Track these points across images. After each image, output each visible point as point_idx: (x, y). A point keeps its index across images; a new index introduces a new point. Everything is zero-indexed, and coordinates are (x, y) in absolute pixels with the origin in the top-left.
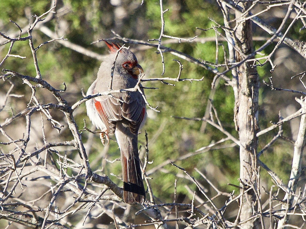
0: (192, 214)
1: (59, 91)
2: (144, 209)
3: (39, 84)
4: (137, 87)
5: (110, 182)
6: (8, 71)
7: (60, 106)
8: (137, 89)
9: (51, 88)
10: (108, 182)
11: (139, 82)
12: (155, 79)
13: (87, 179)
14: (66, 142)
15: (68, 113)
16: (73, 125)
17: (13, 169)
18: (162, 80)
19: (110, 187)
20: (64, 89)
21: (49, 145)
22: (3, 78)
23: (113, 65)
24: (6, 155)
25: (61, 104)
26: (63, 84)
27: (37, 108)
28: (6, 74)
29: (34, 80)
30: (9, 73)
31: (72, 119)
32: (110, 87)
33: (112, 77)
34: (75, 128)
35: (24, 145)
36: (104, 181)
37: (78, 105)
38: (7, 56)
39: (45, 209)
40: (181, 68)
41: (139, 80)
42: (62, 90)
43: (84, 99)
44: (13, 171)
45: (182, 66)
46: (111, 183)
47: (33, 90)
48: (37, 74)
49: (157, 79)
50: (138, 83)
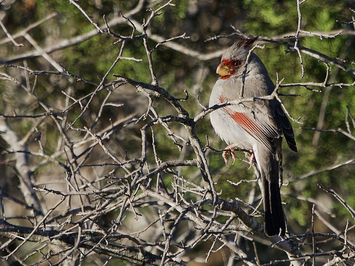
0: (345, 246)
1: (179, 100)
2: (282, 241)
3: (155, 92)
4: (274, 94)
5: (238, 209)
6: (119, 76)
7: (180, 118)
8: (275, 97)
9: (169, 97)
10: (237, 209)
11: (277, 88)
12: (296, 84)
13: (216, 206)
14: (187, 161)
15: (189, 127)
16: (196, 141)
17: (128, 195)
18: (305, 86)
19: (239, 215)
20: (185, 98)
21: (167, 165)
22: (113, 85)
23: (245, 69)
24: (121, 179)
25: (181, 116)
26: (185, 91)
27: (154, 121)
28: (117, 80)
29: (150, 87)
30: (120, 79)
31: (194, 134)
32: (241, 94)
33: (244, 82)
34: (198, 144)
35: (141, 166)
36: (231, 208)
37: (201, 117)
38: (118, 58)
39: (164, 243)
40: (329, 70)
41: (278, 86)
42: (184, 99)
43: (209, 110)
44: (128, 197)
45: (330, 68)
46: (240, 210)
47: (150, 99)
48: (153, 80)
49: (299, 84)
50: (275, 90)
